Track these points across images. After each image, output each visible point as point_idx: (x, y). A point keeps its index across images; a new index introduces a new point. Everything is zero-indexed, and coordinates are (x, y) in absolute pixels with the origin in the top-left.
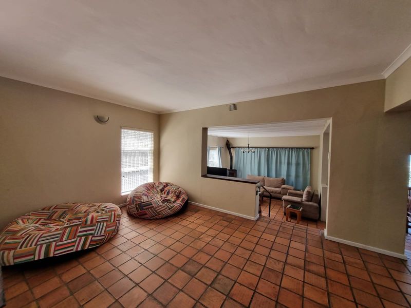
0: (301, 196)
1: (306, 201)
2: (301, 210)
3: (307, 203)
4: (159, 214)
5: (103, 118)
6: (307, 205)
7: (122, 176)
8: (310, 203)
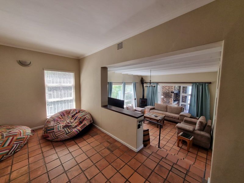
0: (195, 124)
1: (198, 130)
2: (191, 139)
3: (199, 132)
4: (58, 138)
5: (26, 62)
6: (198, 135)
7: (47, 105)
8: (202, 133)
